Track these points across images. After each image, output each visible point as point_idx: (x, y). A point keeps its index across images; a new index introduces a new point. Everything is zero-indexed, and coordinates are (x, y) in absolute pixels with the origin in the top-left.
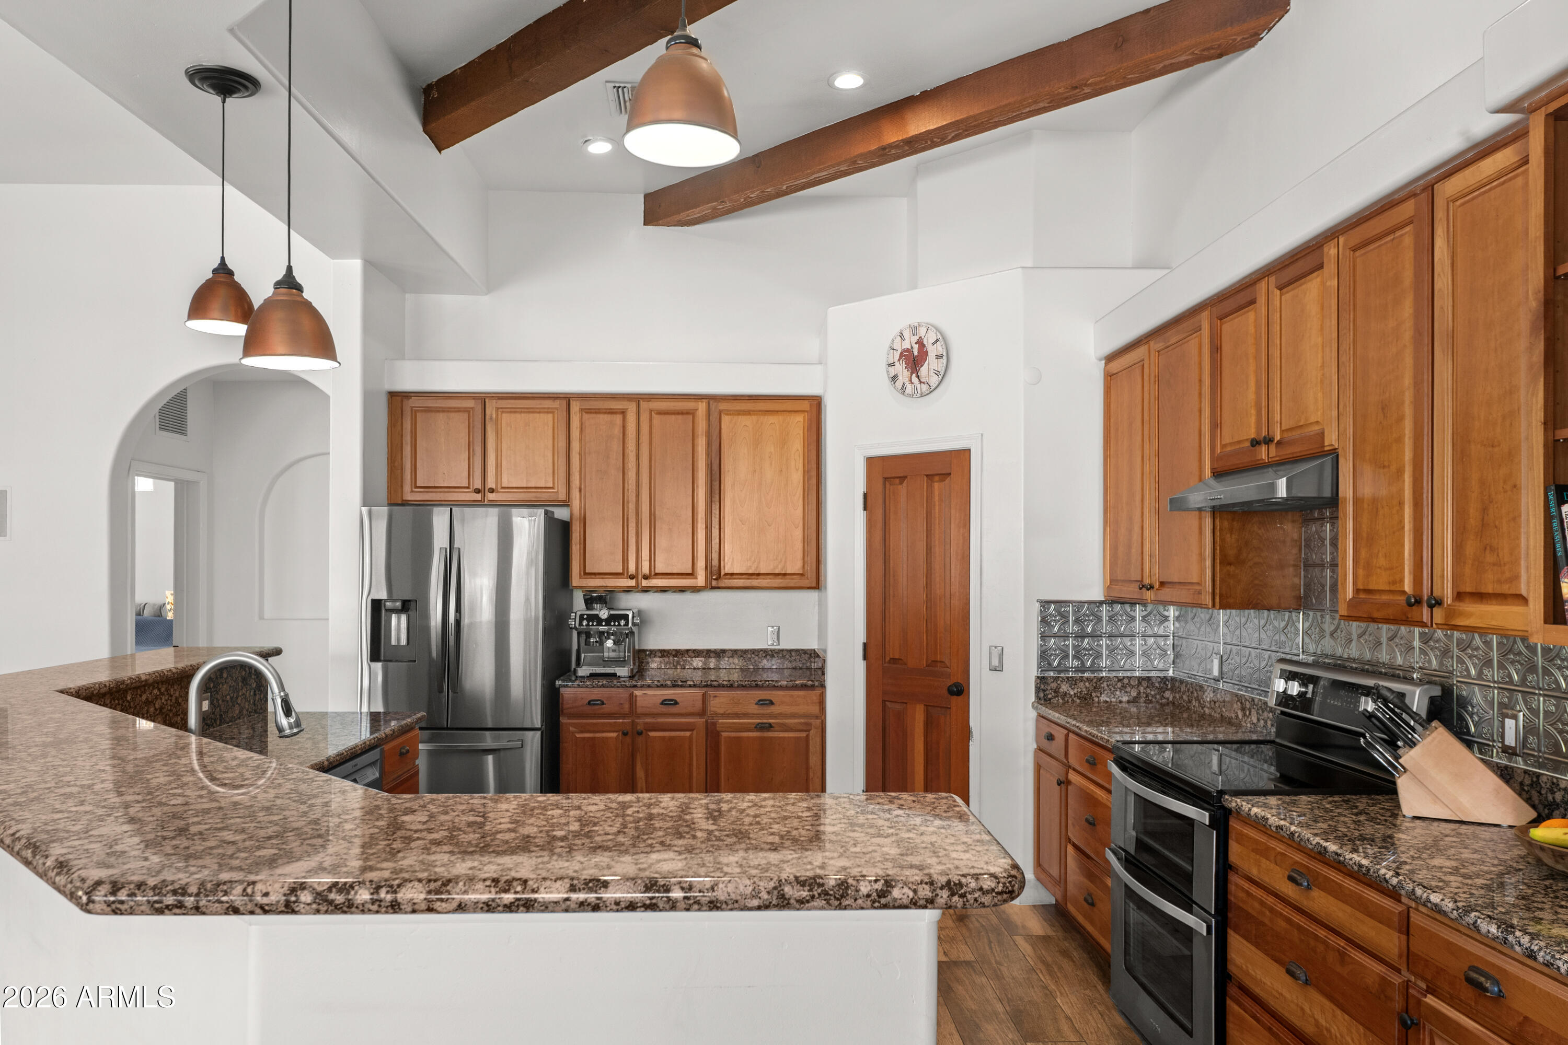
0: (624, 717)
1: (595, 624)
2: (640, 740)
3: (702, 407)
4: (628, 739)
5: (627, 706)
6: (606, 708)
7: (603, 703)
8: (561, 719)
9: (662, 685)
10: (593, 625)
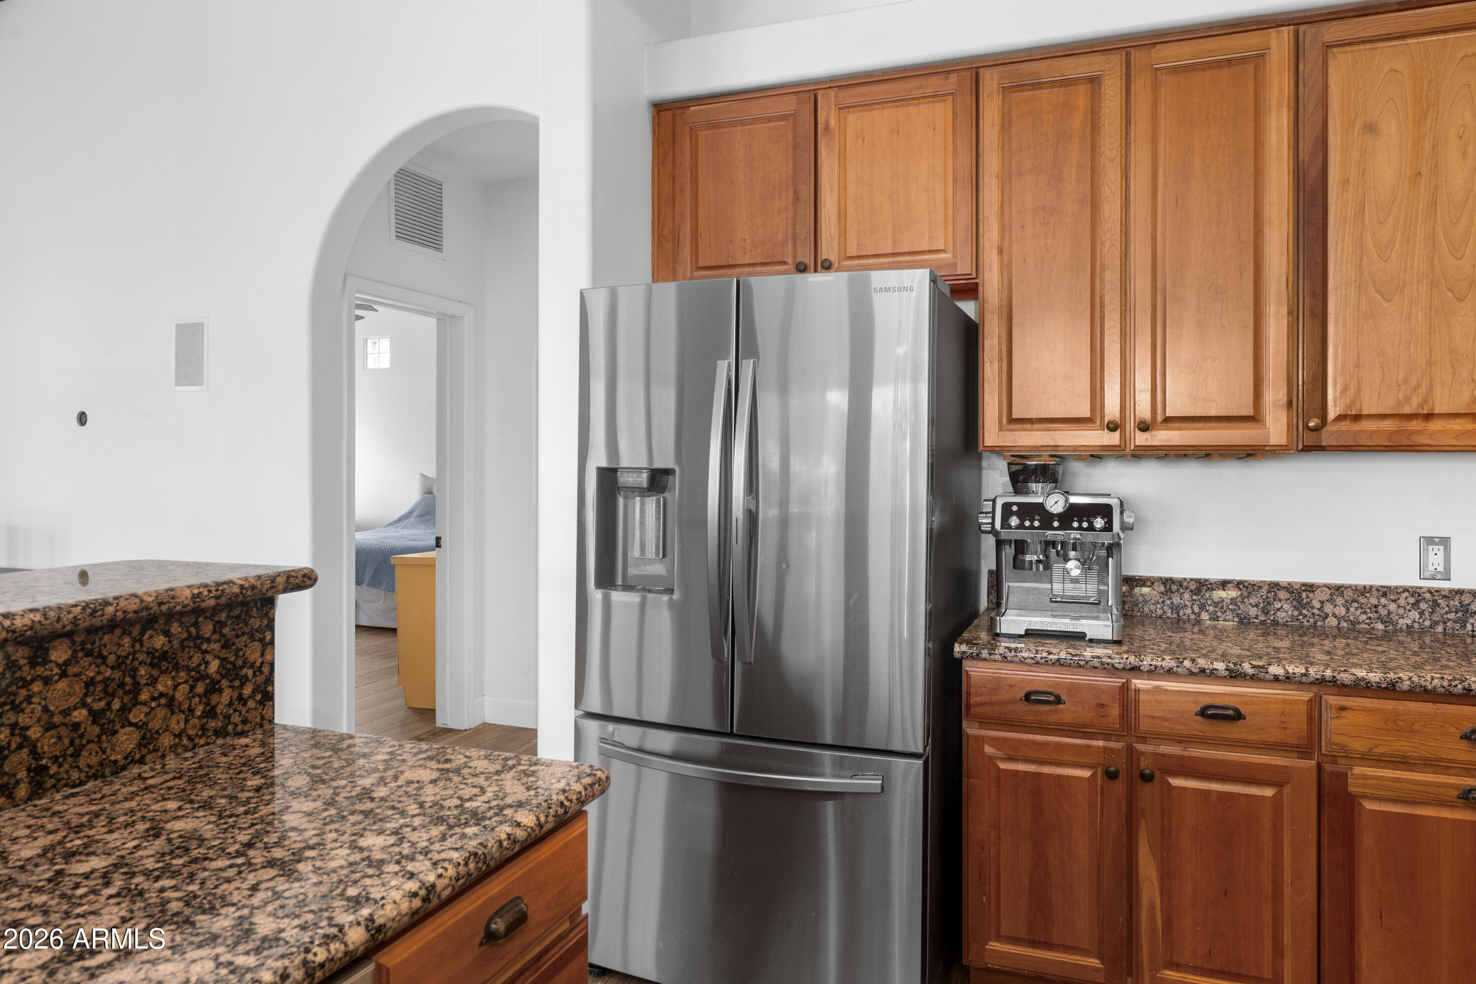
0: (1107, 737)
1: (1036, 524)
2: (1146, 792)
3: (1280, 42)
4: (1119, 787)
5: (1115, 712)
6: (1067, 712)
7: (1059, 700)
8: (965, 725)
9: (1203, 671)
10: (1032, 527)
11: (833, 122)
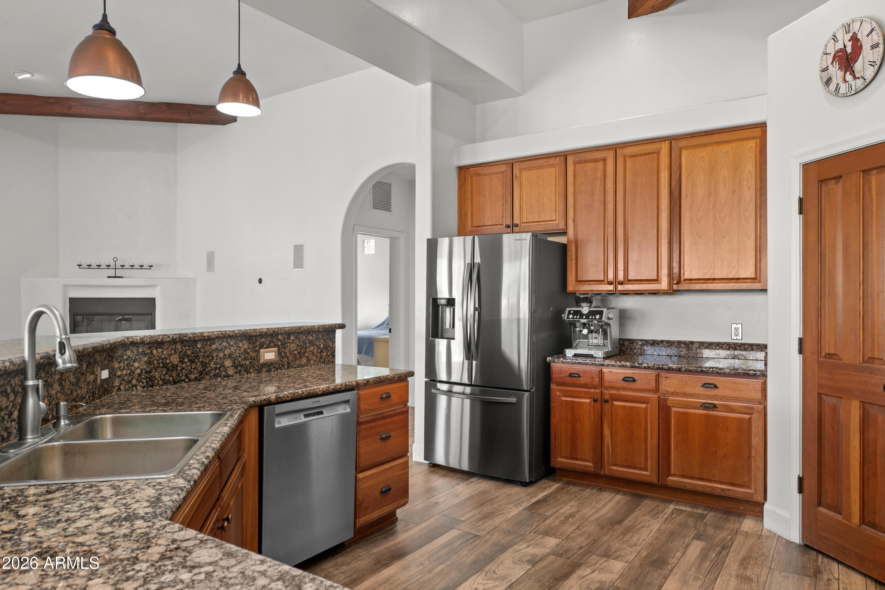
0: (595, 388)
1: (578, 317)
2: (607, 406)
3: (665, 147)
4: (598, 405)
5: (597, 380)
6: (583, 380)
7: (579, 376)
8: (552, 385)
9: (623, 365)
10: (576, 318)
11: (518, 174)
